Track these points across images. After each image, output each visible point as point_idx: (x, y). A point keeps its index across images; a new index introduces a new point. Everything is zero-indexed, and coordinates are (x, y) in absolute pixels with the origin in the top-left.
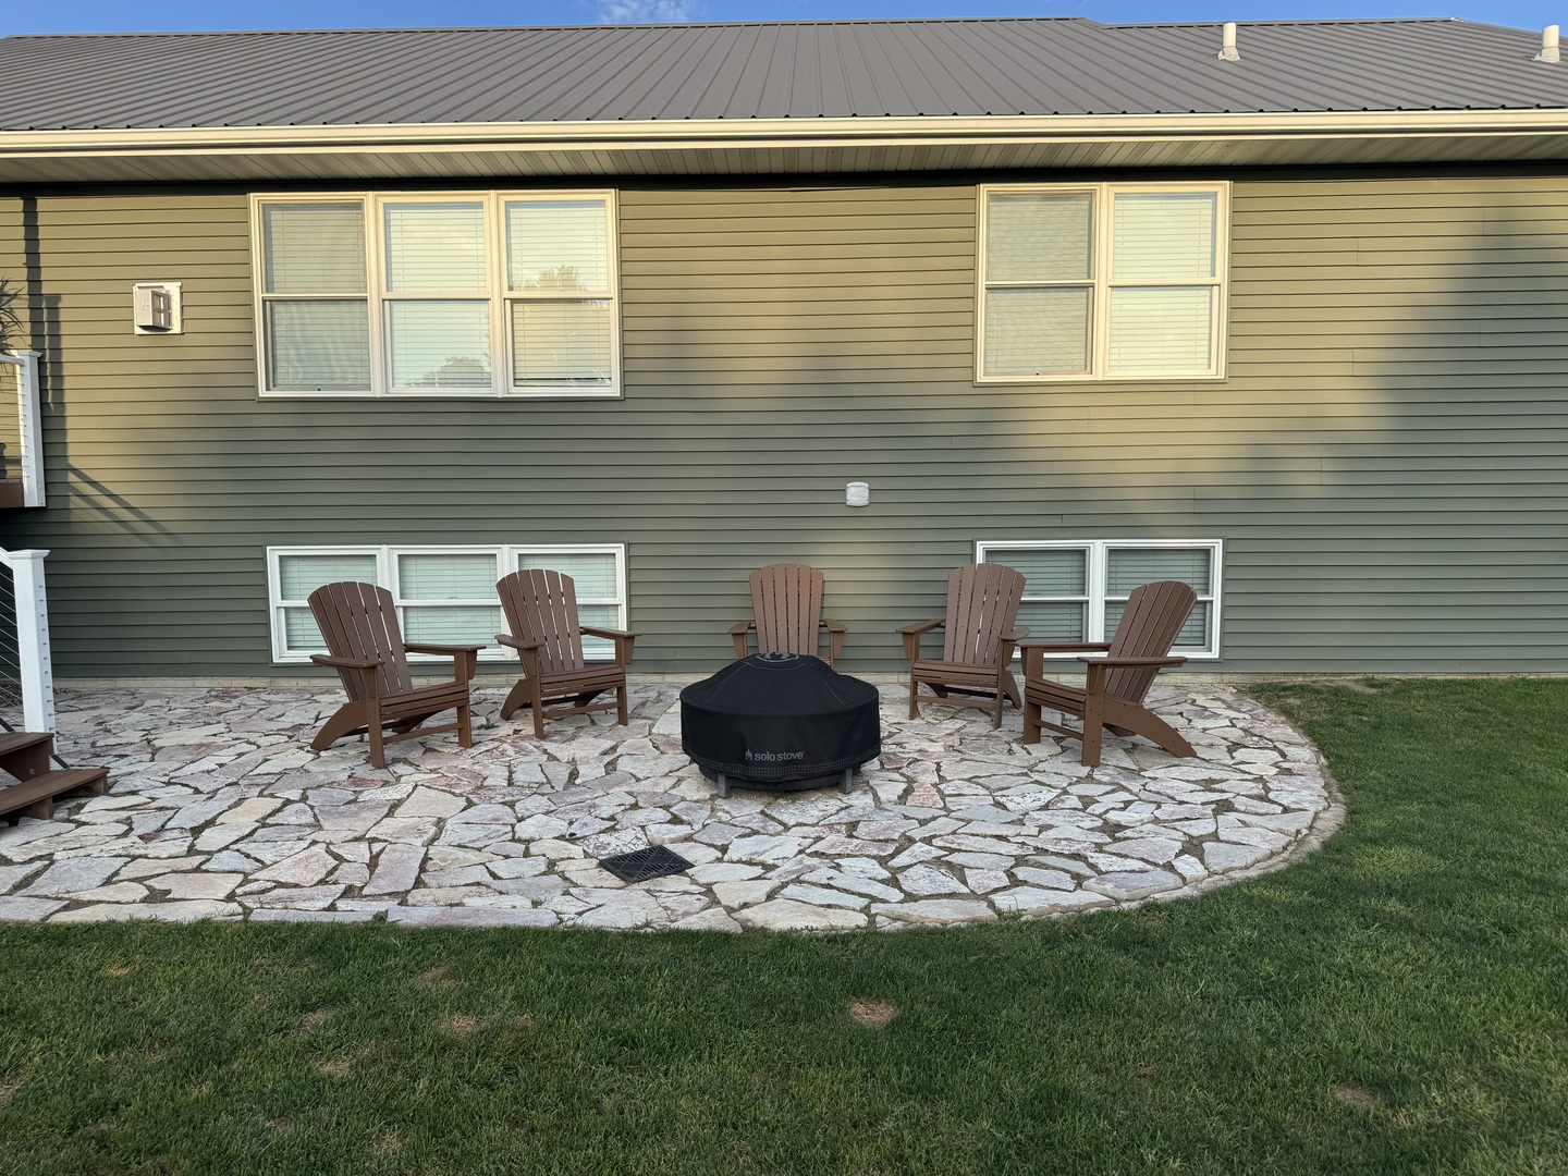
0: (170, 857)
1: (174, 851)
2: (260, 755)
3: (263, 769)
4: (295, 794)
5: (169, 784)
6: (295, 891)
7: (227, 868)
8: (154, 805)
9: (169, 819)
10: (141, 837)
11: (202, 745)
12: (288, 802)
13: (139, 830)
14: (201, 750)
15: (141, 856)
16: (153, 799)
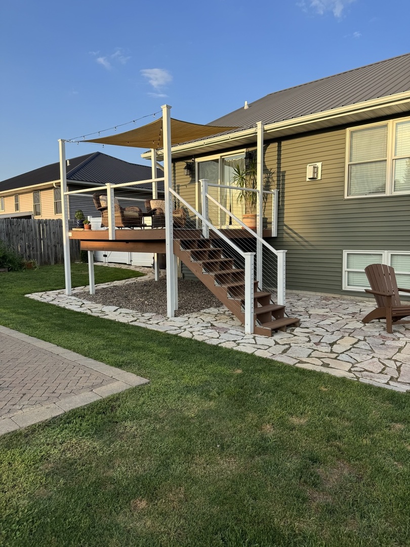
0: (325, 352)
1: (327, 351)
2: (344, 322)
3: (347, 327)
4: (362, 338)
5: (317, 327)
6: (372, 374)
7: (346, 360)
8: (315, 333)
9: (321, 339)
10: (314, 343)
11: (323, 315)
12: (359, 340)
13: (313, 341)
14: (324, 317)
15: (316, 350)
16: (314, 331)
